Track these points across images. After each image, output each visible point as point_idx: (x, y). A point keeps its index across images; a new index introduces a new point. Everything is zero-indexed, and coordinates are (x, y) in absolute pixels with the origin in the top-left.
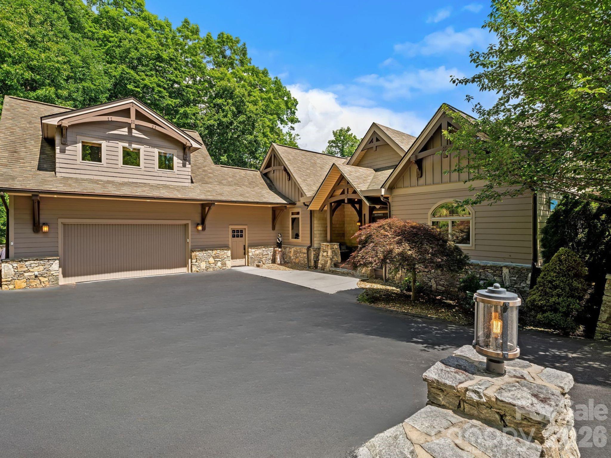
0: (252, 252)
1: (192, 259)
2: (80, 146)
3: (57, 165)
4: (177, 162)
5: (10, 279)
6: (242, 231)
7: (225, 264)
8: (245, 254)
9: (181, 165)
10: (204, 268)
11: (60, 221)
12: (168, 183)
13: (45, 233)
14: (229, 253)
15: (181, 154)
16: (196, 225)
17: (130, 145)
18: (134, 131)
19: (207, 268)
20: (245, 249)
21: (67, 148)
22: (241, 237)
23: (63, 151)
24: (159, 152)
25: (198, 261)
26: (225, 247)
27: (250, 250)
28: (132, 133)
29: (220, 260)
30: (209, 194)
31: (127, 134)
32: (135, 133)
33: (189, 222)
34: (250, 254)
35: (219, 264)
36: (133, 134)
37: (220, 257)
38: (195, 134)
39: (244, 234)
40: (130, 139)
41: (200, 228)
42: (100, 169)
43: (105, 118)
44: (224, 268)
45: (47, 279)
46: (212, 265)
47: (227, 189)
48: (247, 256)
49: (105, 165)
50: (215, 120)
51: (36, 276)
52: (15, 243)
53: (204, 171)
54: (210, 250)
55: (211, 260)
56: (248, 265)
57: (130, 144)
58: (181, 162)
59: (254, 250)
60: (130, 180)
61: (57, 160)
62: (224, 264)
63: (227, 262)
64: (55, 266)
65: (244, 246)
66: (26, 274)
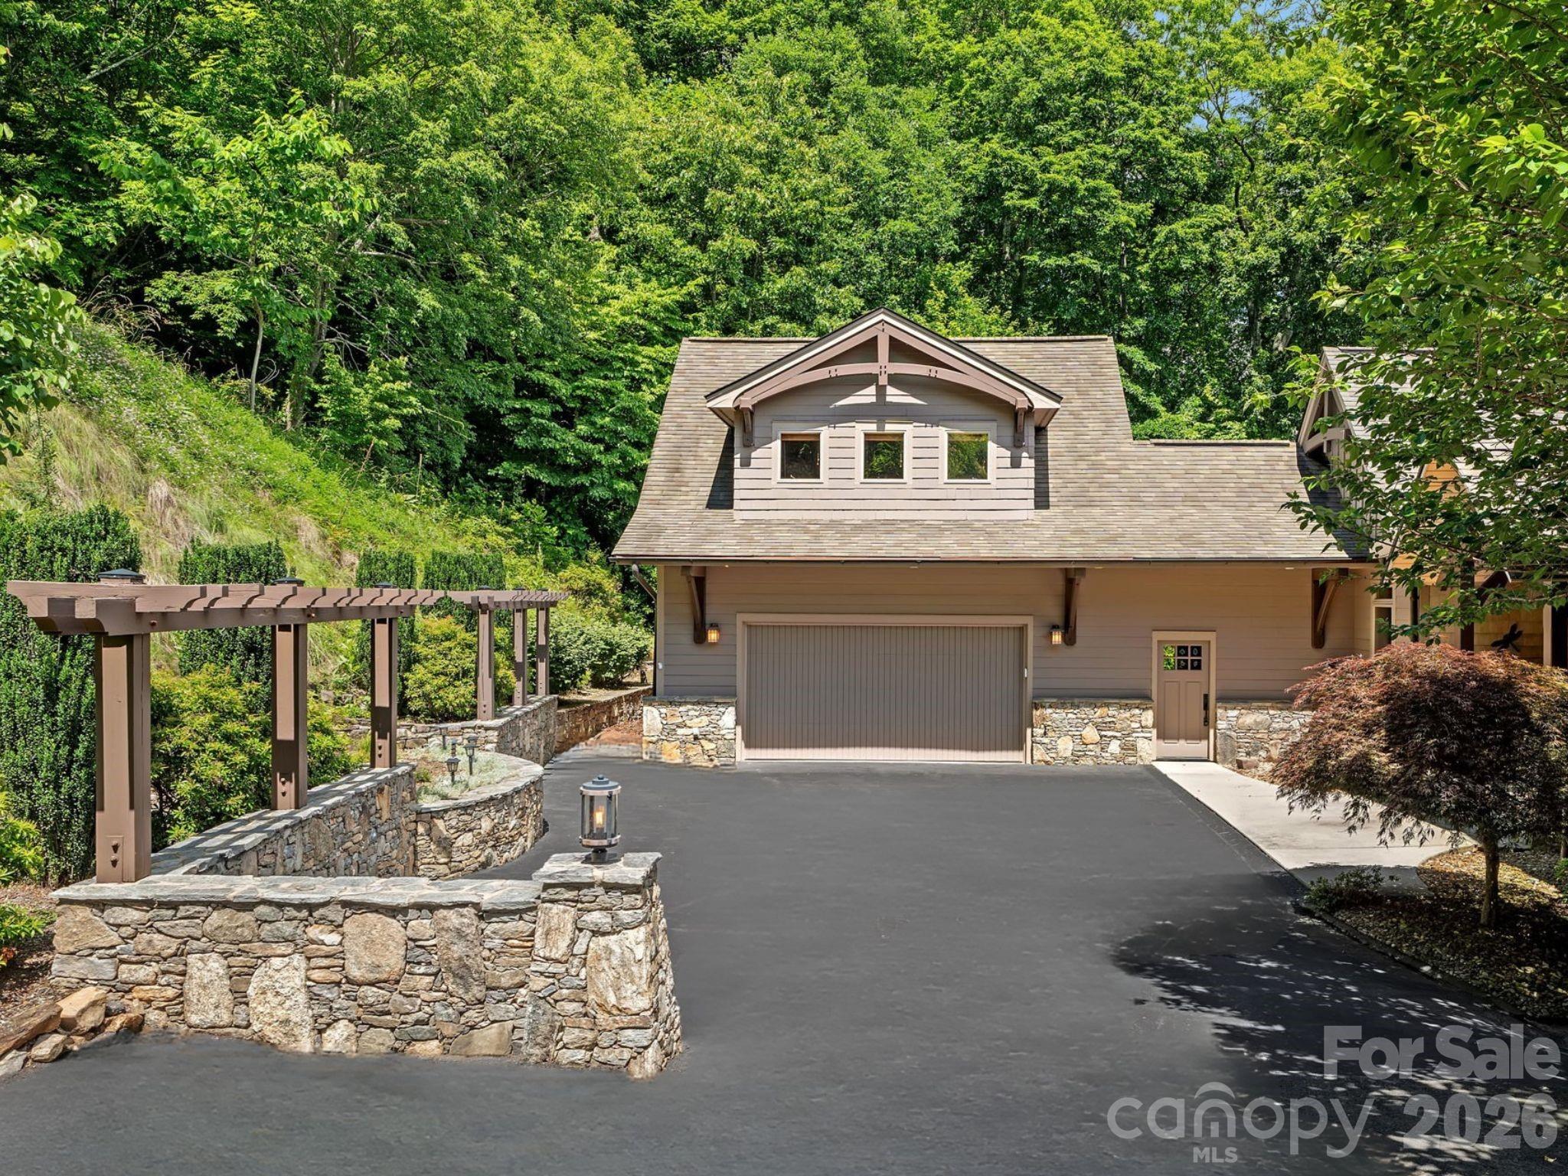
0: (1227, 718)
1: (1032, 727)
2: (777, 446)
3: (737, 494)
4: (996, 454)
5: (654, 739)
6: (1199, 648)
7: (1133, 748)
8: (1206, 721)
9: (1007, 462)
10: (1068, 754)
11: (741, 618)
12: (971, 516)
13: (713, 644)
14: (1148, 717)
15: (1008, 432)
16: (1045, 631)
17: (881, 427)
18: (890, 390)
19: (1076, 757)
20: (1206, 707)
21: (753, 455)
22: (1193, 668)
23: (746, 463)
24: (950, 435)
25: (1050, 734)
26: (1139, 697)
27: (1220, 711)
28: (885, 395)
29: (1118, 734)
30: (1076, 540)
31: (873, 399)
32: (894, 395)
33: (1029, 621)
34: (1222, 725)
35: (1114, 747)
36: (889, 399)
37: (1118, 726)
38: (1103, 345)
39: (1203, 658)
40: (881, 411)
41: (1057, 638)
42: (817, 494)
43: (823, 374)
44: (1132, 759)
45: (713, 746)
46: (1091, 747)
47: (1149, 518)
48: (1212, 732)
49: (827, 484)
50: (1273, 246)
51: (696, 738)
52: (665, 665)
53: (1094, 466)
54: (1089, 705)
55: (1091, 734)
56: (1215, 761)
57: (881, 422)
58: (1008, 454)
59: (1235, 713)
60: (881, 515)
61: (737, 484)
62: (1130, 748)
63: (1142, 745)
64: (729, 717)
65: (1206, 697)
66: (680, 731)
